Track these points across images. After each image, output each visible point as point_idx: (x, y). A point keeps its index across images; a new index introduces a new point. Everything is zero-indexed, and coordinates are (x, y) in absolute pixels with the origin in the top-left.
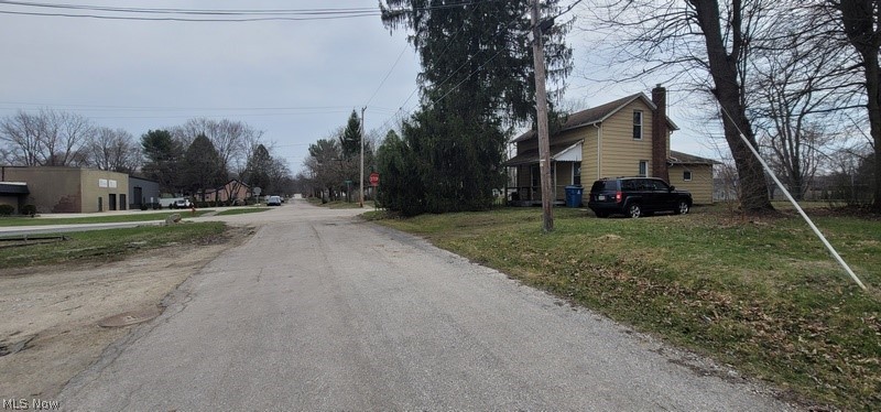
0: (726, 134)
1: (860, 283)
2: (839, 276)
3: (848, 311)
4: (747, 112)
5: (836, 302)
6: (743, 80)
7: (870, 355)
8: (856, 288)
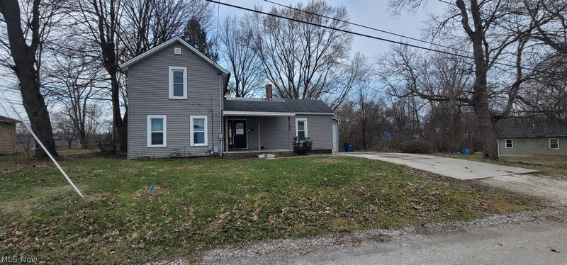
0: (23, 102)
1: (80, 194)
2: (71, 193)
3: (71, 212)
4: (41, 89)
5: (66, 209)
6: (38, 68)
7: (75, 233)
8: (78, 197)
